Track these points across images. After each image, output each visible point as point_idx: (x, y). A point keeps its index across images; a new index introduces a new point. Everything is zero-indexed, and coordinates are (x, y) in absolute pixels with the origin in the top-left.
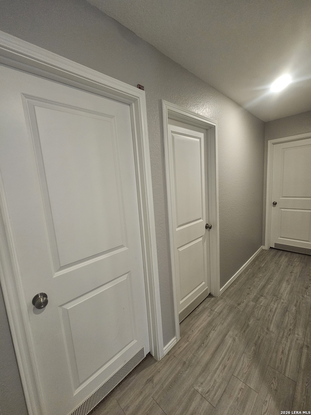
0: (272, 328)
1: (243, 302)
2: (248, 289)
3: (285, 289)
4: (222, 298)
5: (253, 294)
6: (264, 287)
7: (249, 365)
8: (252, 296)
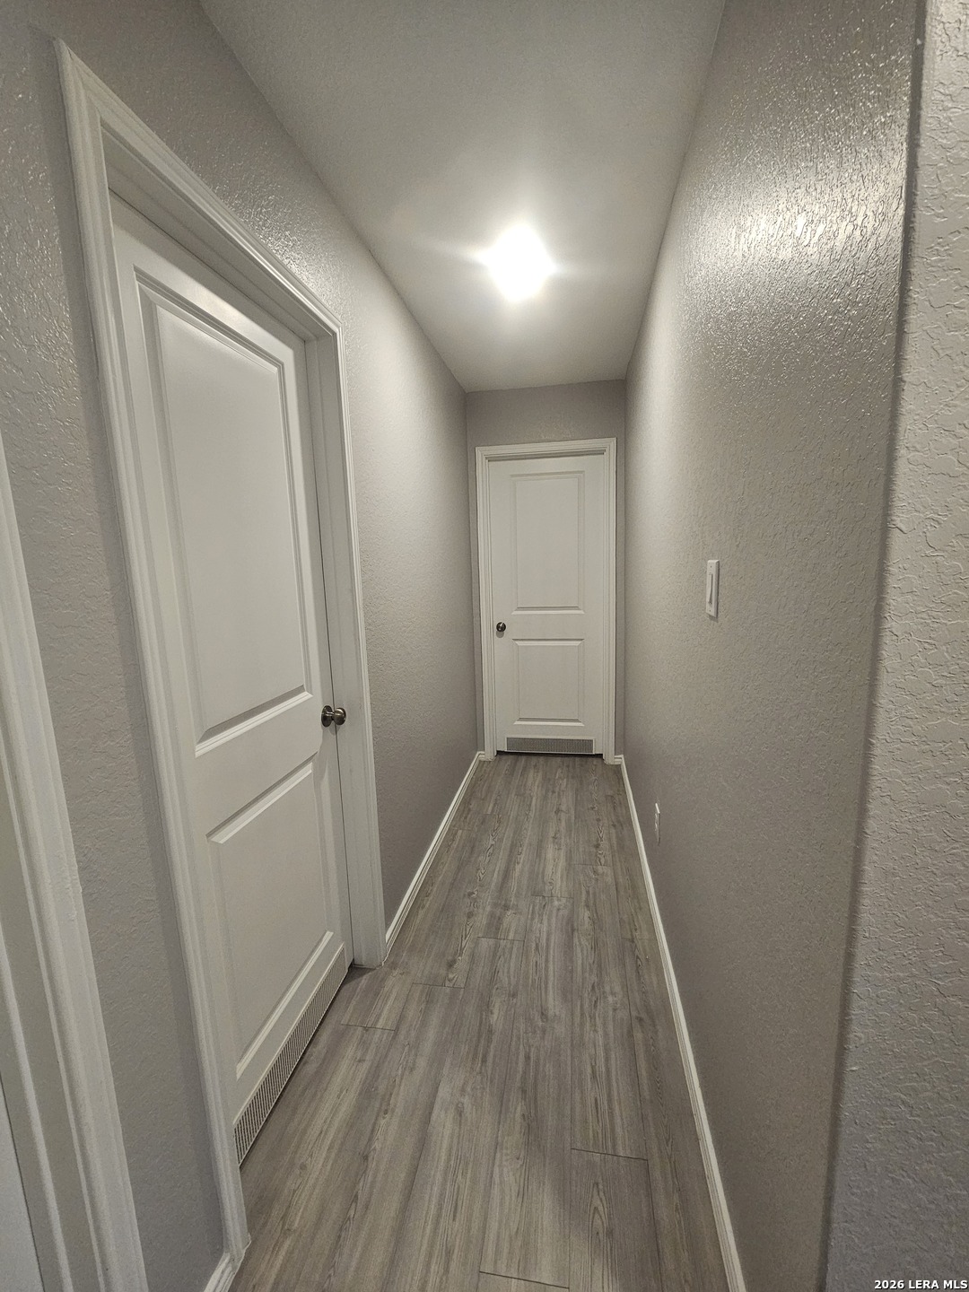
0: (554, 1004)
1: (462, 949)
2: (467, 900)
3: (554, 862)
4: (393, 966)
5: (484, 908)
6: (506, 875)
7: (521, 1190)
8: (481, 919)
